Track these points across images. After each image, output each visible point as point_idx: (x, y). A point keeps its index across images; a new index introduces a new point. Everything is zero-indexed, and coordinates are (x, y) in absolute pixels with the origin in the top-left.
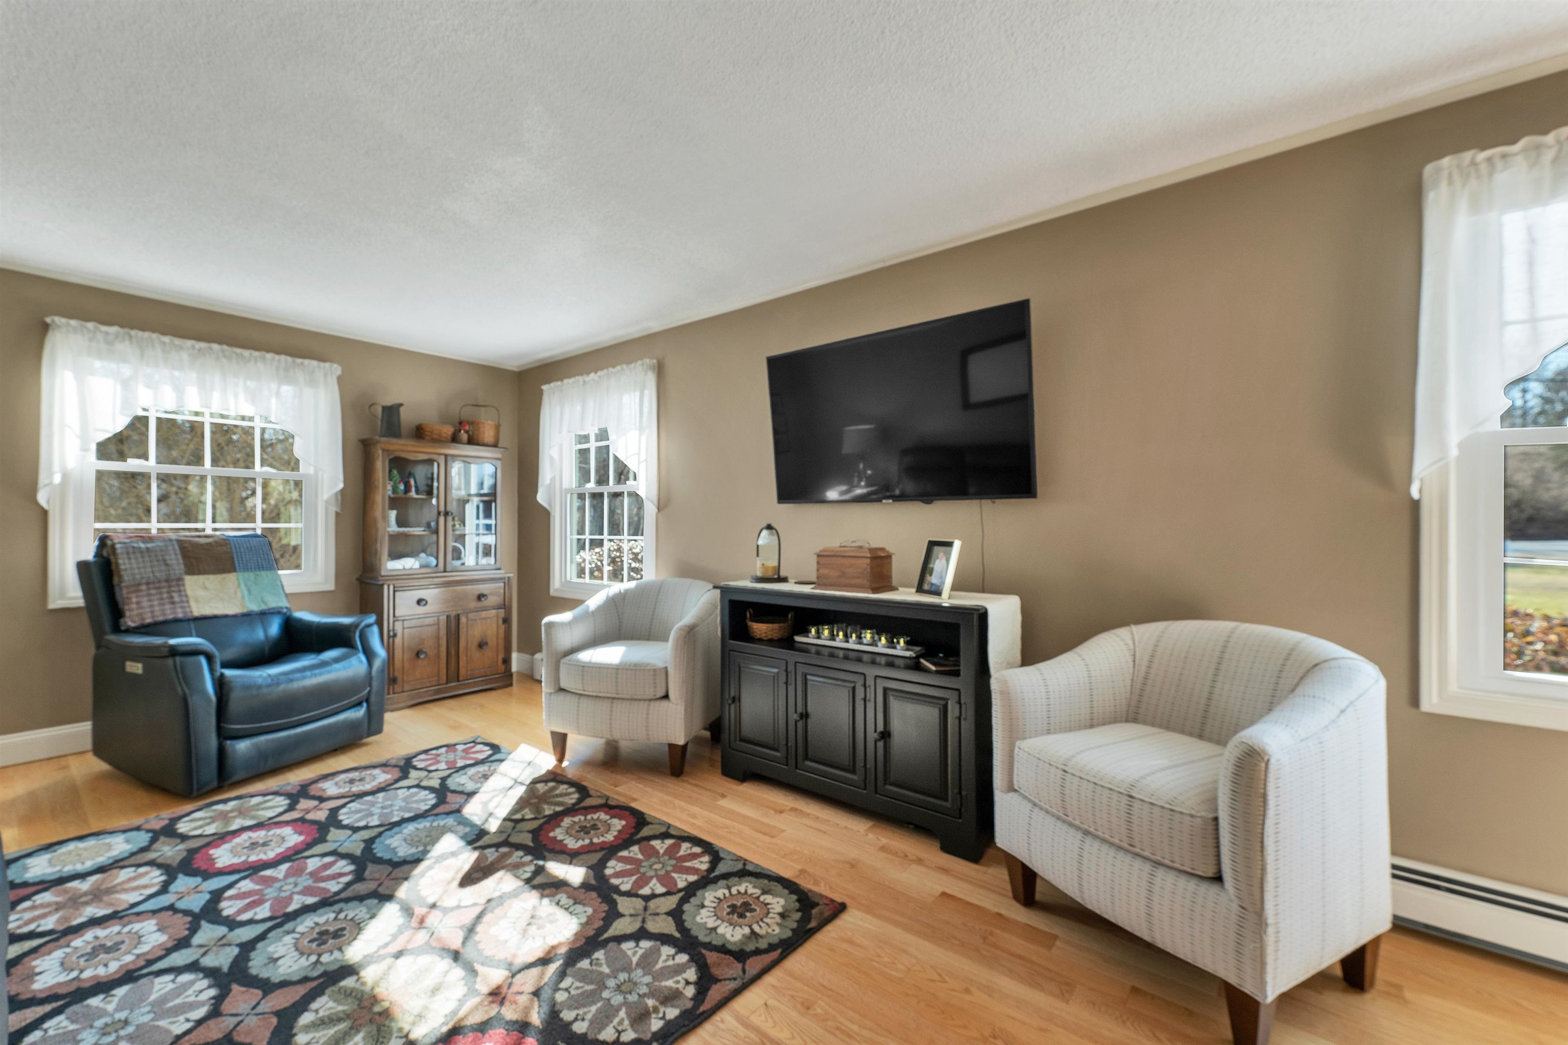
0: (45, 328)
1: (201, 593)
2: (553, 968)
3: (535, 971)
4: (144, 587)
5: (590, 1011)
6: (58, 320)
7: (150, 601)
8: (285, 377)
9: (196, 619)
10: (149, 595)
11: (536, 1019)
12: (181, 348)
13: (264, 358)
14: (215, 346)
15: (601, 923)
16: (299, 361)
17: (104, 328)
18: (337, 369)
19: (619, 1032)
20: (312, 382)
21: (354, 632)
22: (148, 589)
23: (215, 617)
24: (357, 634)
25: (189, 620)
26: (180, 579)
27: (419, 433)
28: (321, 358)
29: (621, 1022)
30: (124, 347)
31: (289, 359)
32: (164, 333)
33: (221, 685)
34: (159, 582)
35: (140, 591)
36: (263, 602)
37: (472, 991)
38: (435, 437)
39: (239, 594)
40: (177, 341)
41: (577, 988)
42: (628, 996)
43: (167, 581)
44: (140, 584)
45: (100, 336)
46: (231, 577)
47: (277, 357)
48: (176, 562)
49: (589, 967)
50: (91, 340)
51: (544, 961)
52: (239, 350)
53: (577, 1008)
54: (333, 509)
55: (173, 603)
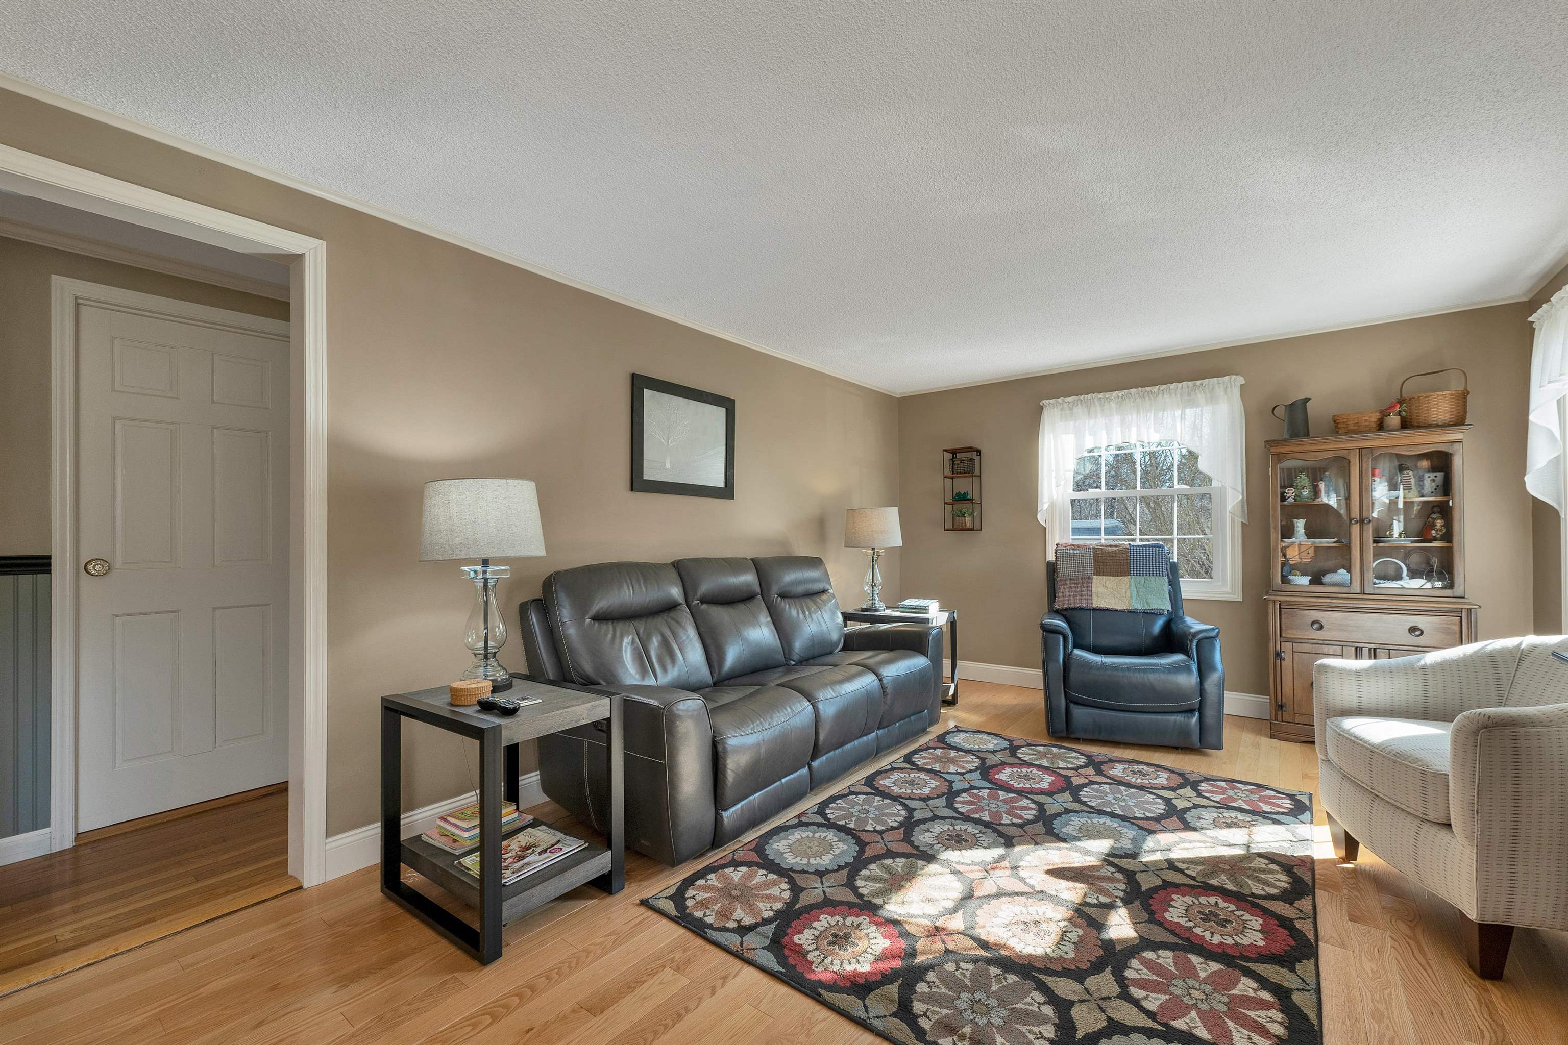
0: (1041, 409)
1: (1101, 590)
2: (983, 953)
3: (972, 943)
4: (1068, 582)
5: (940, 989)
6: (1046, 402)
7: (1069, 592)
8: (1190, 402)
9: (1094, 609)
10: (1070, 588)
11: (920, 959)
12: (1110, 399)
13: (1169, 390)
14: (1133, 391)
15: (1061, 969)
16: (1198, 382)
17: (1066, 400)
18: (1241, 380)
19: (925, 1014)
20: (1212, 399)
21: (1192, 641)
22: (1071, 583)
23: (1108, 610)
24: (1195, 644)
25: (1090, 609)
26: (1090, 578)
27: (1338, 427)
28: (1218, 373)
29: (934, 1013)
30: (1079, 410)
31: (1190, 383)
32: (1100, 392)
33: (1067, 657)
34: (1077, 579)
35: (1065, 584)
36: (1148, 603)
37: (937, 917)
38: (1351, 427)
39: (1128, 594)
40: (1108, 395)
41: (964, 975)
42: (969, 1011)
43: (1082, 579)
44: (1067, 580)
45: (1065, 406)
46: (1126, 579)
47: (1180, 385)
48: (1090, 565)
49: (992, 975)
50: (1062, 410)
51: (984, 945)
52: (1148, 389)
53: (940, 980)
54: (1239, 520)
55: (1082, 595)
